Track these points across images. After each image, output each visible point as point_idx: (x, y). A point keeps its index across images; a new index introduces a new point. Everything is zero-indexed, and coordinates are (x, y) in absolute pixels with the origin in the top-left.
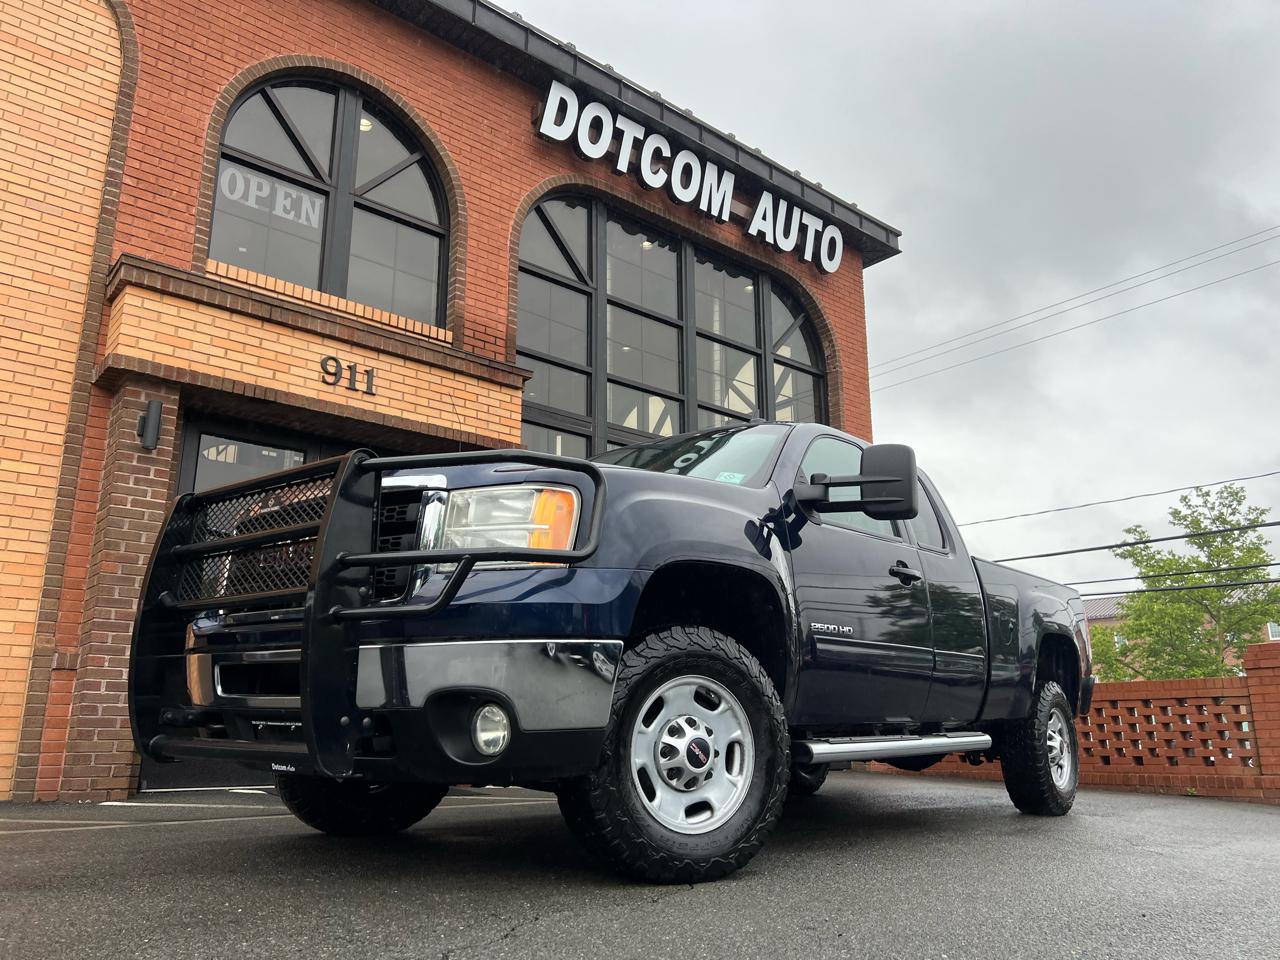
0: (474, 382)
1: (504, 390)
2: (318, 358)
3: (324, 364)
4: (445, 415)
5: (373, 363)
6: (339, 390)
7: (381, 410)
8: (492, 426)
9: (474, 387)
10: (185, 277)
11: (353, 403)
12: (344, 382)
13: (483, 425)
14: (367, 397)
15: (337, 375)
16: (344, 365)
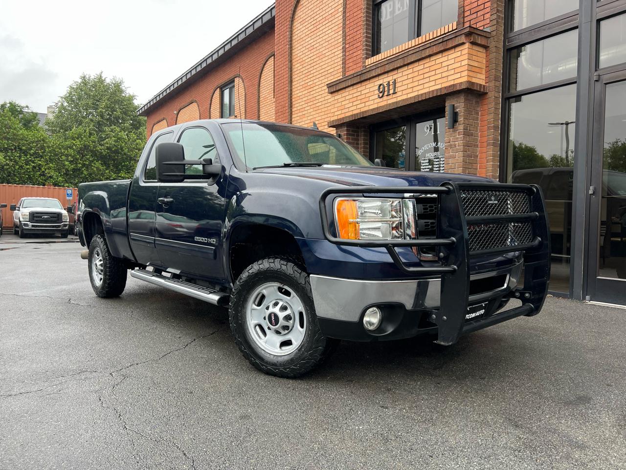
0: (440, 56)
1: (458, 49)
2: (377, 87)
3: (379, 88)
4: (426, 85)
5: (395, 77)
6: (385, 98)
7: (399, 99)
8: (450, 78)
9: (440, 59)
10: (338, 82)
11: (390, 102)
12: (386, 93)
13: (445, 80)
14: (394, 96)
15: (383, 92)
16: (385, 84)
